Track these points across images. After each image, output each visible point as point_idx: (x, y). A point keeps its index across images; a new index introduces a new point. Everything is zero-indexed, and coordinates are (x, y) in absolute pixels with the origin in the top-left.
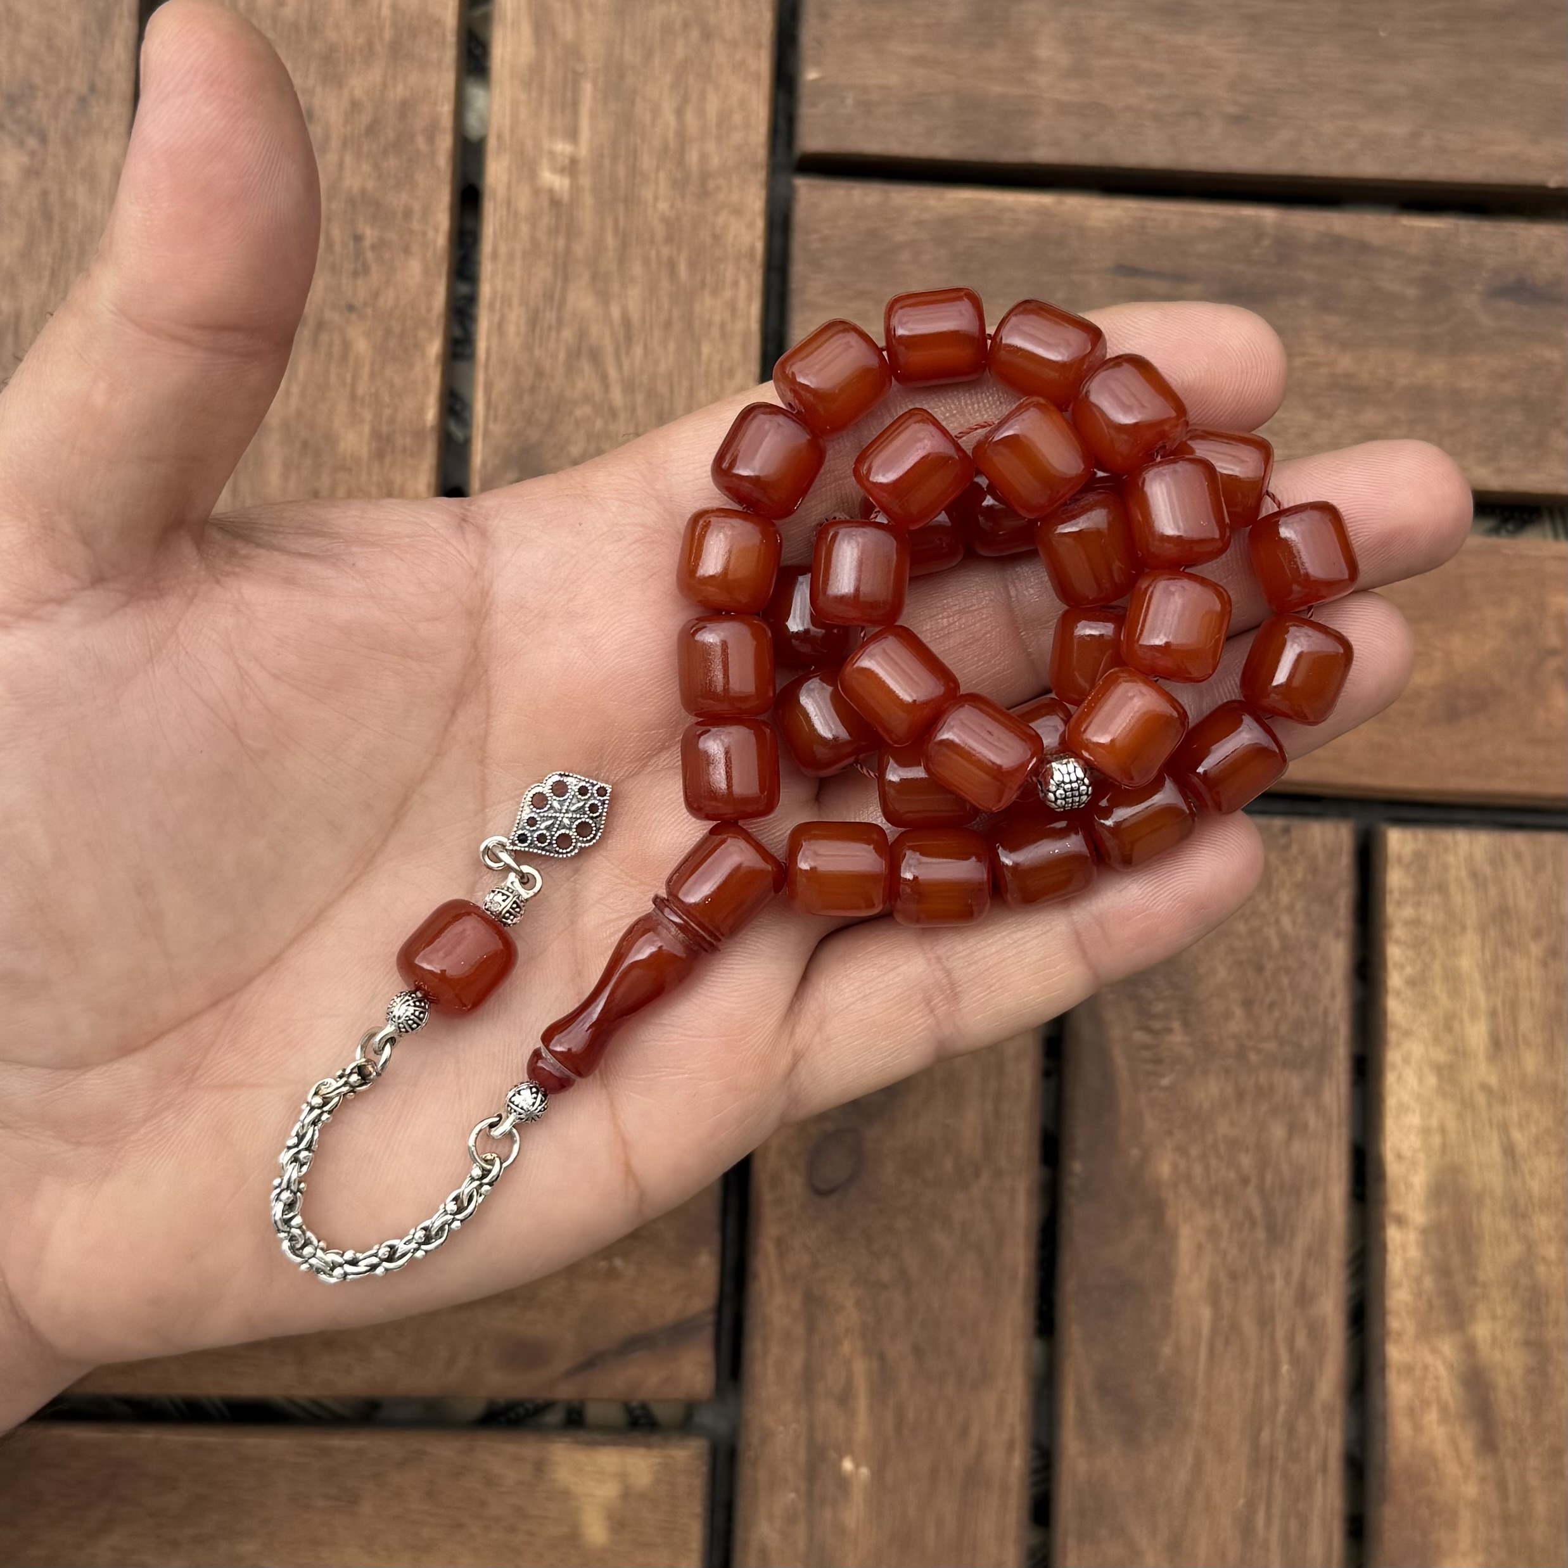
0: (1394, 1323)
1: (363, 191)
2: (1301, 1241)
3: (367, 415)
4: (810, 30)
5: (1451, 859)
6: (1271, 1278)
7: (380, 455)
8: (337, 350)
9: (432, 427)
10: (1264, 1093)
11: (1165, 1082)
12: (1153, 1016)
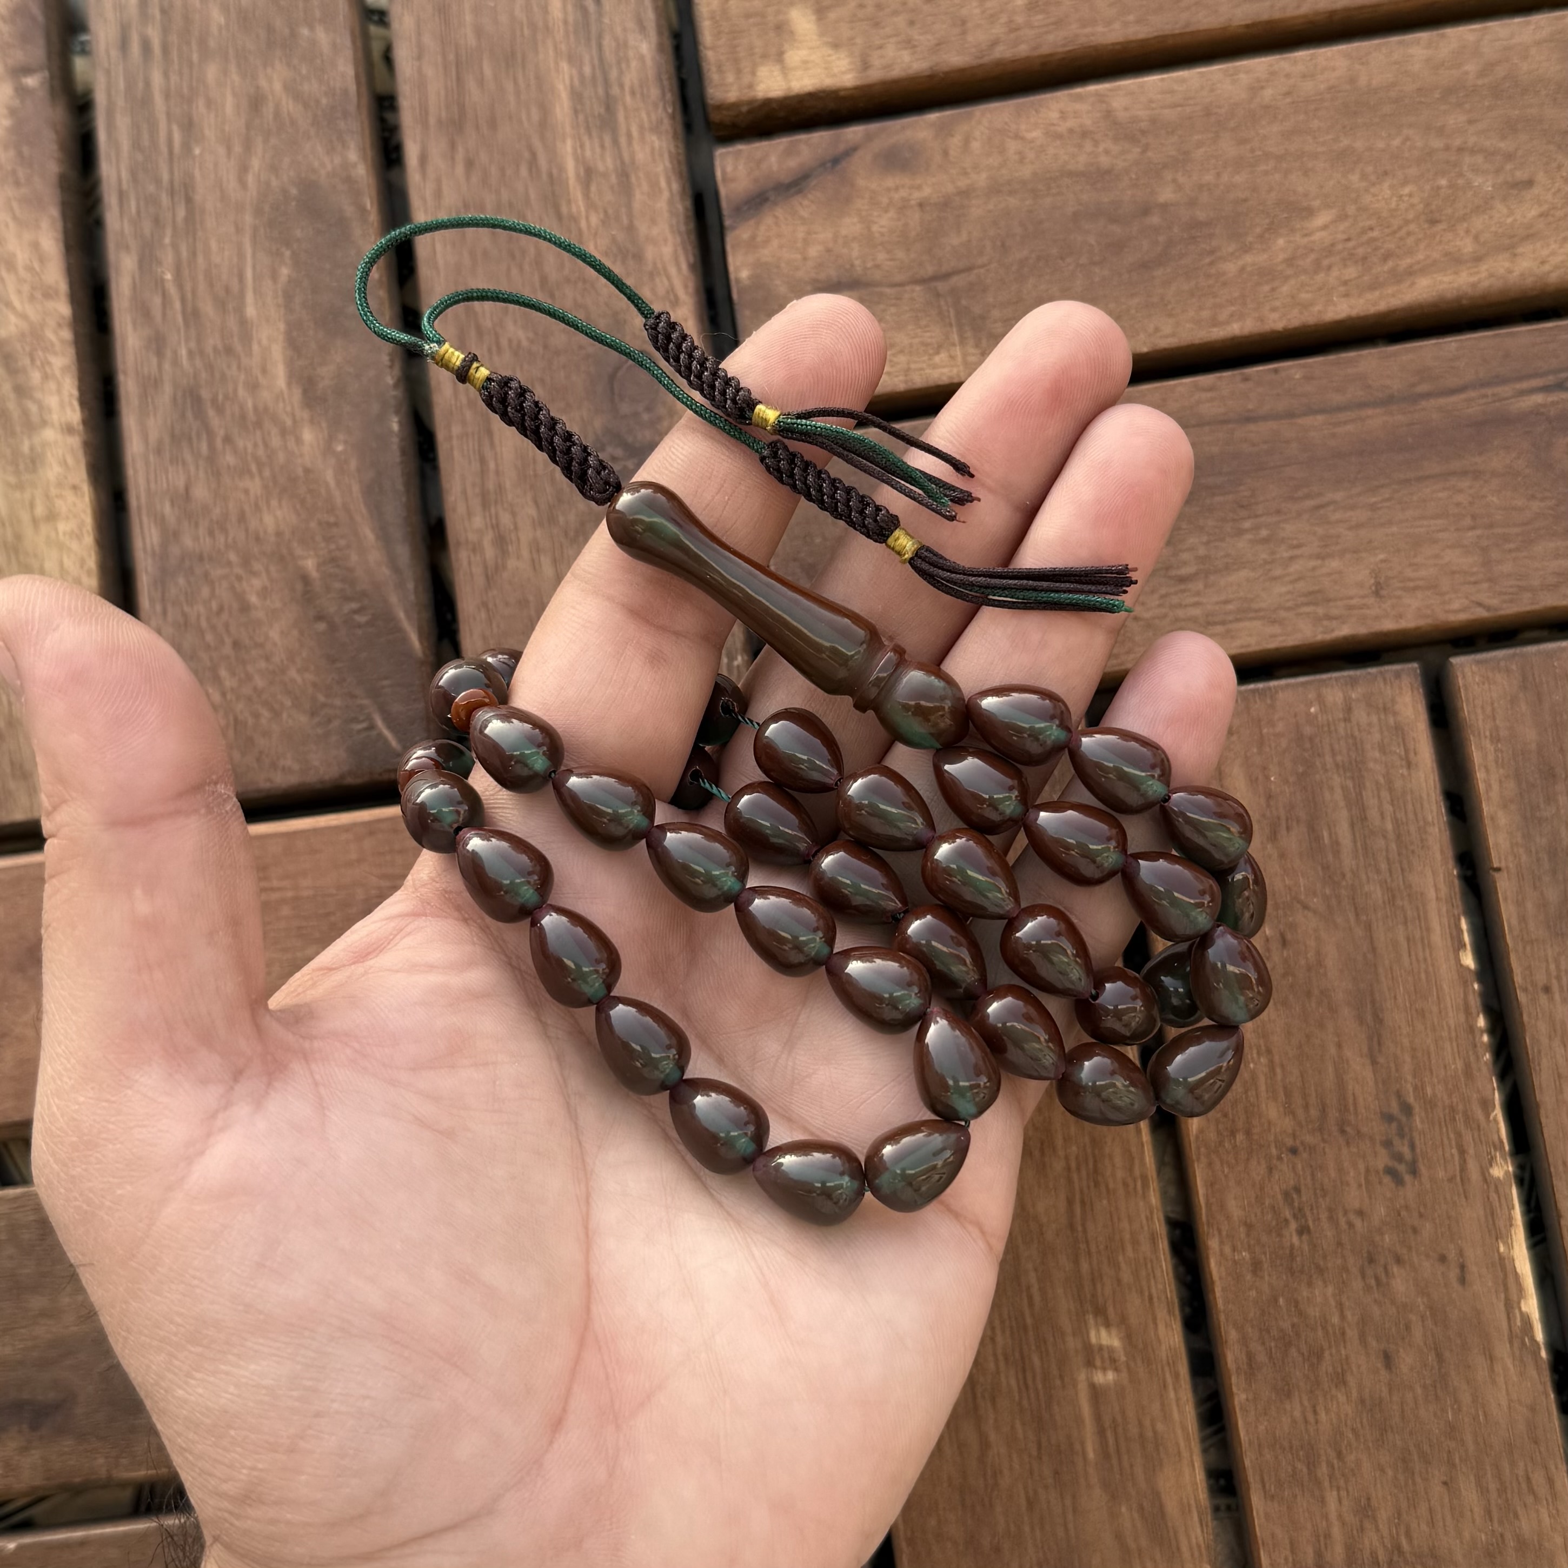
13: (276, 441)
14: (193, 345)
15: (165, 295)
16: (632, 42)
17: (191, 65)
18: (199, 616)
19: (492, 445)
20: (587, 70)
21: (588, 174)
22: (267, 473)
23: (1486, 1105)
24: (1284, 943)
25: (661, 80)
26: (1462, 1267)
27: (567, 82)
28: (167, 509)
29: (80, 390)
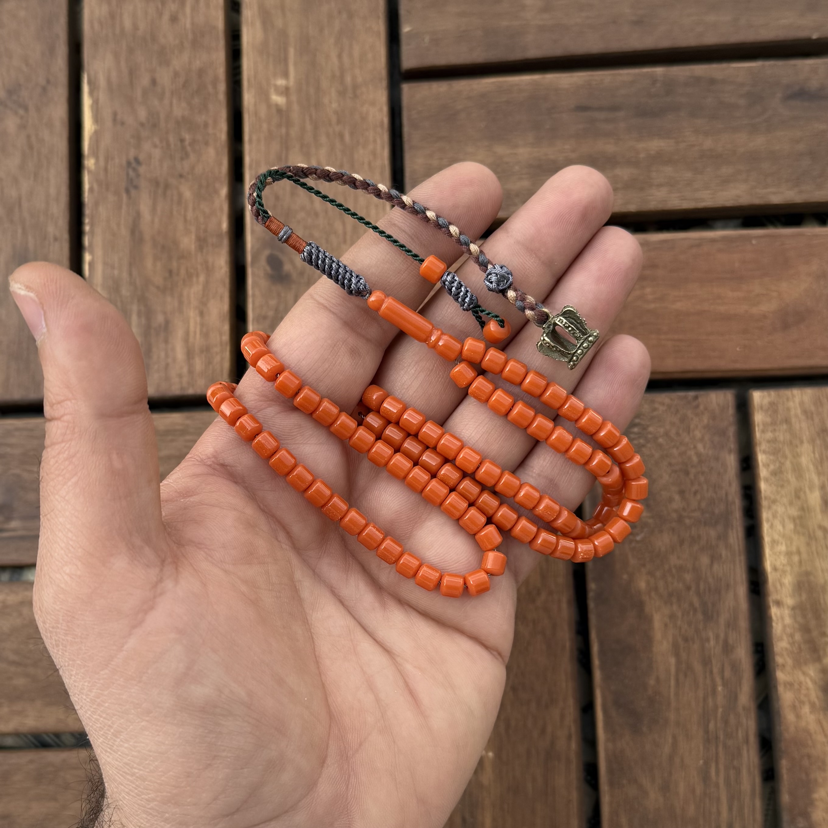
0: (779, 660)
1: (183, 117)
2: (723, 618)
3: (193, 229)
5: (791, 404)
6: (708, 640)
7: (201, 248)
8: (175, 198)
9: (226, 231)
10: (695, 540)
11: (638, 538)
13: (661, 584)
14: (707, 645)
15: (723, 678)
17: (704, 818)
18: (708, 490)
22: (667, 567)
23: (91, 190)
24: (170, 272)
26: (115, 120)
27: (484, 772)
28: (724, 553)
29: (771, 626)
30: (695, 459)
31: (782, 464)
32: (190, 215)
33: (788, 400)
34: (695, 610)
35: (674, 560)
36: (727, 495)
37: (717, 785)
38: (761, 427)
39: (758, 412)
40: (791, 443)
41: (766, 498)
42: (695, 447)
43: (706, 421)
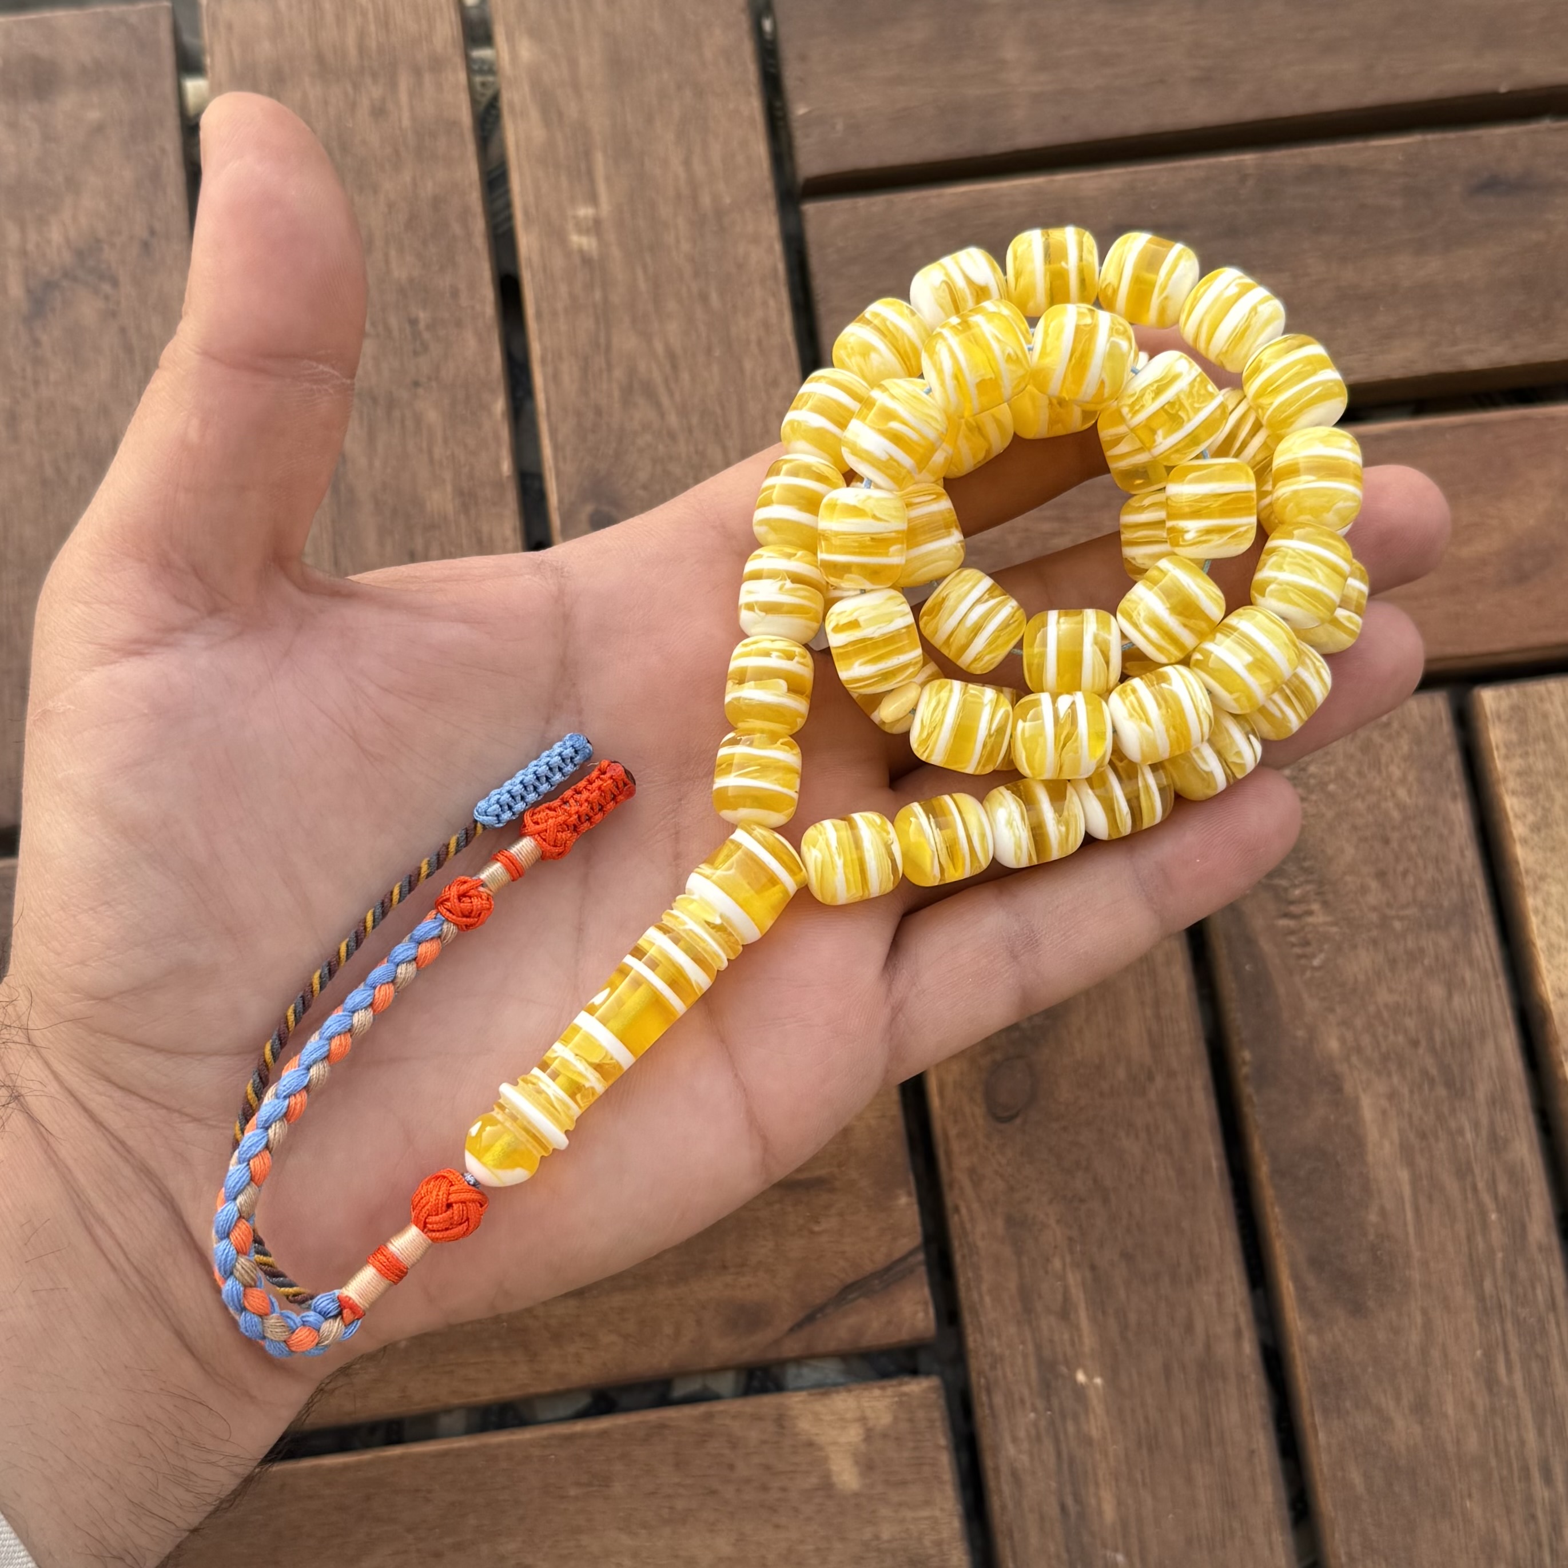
1: (411, 280)
2: (1482, 1091)
3: (448, 475)
4: (791, 74)
6: (1461, 1132)
7: (465, 508)
8: (410, 424)
9: (508, 477)
10: (1414, 957)
11: (1316, 962)
12: (1292, 903)
13: (1366, 1040)
14: (1460, 1140)
15: (1496, 1197)
16: (1025, 1458)
17: (1497, 1454)
18: (1425, 867)
19: (1149, 1032)
20: (1071, 1428)
21: (1065, 1313)
22: (1372, 1009)
25: (994, 1416)
27: (1091, 1416)
28: (1468, 975)
30: (1396, 815)
31: (1546, 811)
32: (438, 451)
33: (1541, 699)
34: (1432, 1081)
35: (1383, 996)
36: (1459, 873)
37: (1512, 1393)
38: (1503, 751)
39: (1494, 722)
40: (1558, 774)
41: (1527, 872)
42: (1394, 795)
43: (1405, 748)
